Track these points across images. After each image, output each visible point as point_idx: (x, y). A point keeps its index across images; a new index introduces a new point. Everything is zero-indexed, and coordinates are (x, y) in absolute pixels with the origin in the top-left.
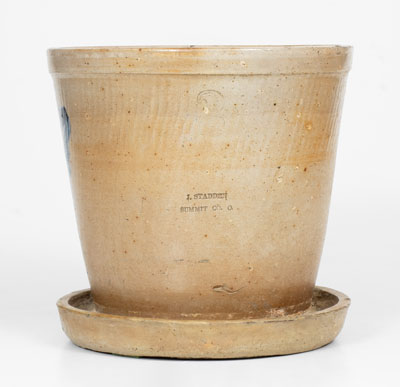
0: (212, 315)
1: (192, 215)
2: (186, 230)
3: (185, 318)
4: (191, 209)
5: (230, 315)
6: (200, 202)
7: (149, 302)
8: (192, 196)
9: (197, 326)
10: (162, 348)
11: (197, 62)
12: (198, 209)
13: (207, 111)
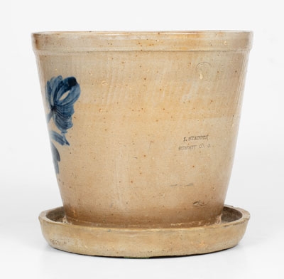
0: (190, 223)
1: (186, 152)
2: (181, 163)
3: (173, 227)
4: (186, 148)
5: (200, 223)
6: (192, 142)
7: (148, 217)
8: (187, 139)
9: (197, 231)
10: (171, 250)
11: (200, 42)
12: (190, 148)
13: (201, 77)
